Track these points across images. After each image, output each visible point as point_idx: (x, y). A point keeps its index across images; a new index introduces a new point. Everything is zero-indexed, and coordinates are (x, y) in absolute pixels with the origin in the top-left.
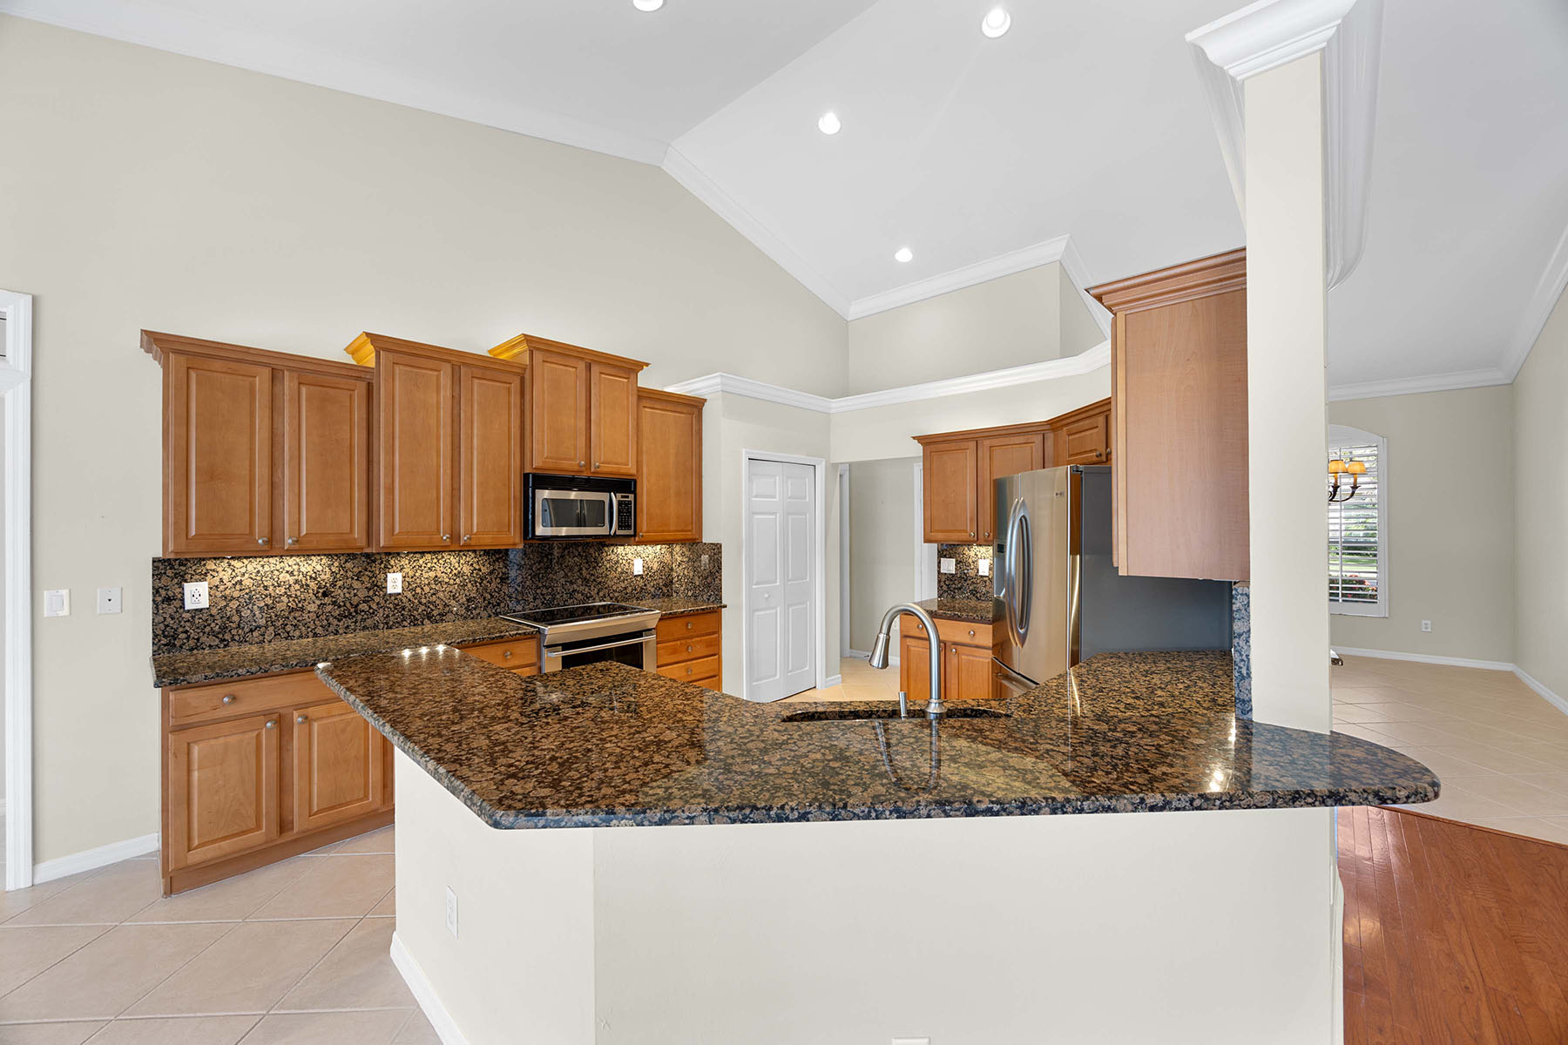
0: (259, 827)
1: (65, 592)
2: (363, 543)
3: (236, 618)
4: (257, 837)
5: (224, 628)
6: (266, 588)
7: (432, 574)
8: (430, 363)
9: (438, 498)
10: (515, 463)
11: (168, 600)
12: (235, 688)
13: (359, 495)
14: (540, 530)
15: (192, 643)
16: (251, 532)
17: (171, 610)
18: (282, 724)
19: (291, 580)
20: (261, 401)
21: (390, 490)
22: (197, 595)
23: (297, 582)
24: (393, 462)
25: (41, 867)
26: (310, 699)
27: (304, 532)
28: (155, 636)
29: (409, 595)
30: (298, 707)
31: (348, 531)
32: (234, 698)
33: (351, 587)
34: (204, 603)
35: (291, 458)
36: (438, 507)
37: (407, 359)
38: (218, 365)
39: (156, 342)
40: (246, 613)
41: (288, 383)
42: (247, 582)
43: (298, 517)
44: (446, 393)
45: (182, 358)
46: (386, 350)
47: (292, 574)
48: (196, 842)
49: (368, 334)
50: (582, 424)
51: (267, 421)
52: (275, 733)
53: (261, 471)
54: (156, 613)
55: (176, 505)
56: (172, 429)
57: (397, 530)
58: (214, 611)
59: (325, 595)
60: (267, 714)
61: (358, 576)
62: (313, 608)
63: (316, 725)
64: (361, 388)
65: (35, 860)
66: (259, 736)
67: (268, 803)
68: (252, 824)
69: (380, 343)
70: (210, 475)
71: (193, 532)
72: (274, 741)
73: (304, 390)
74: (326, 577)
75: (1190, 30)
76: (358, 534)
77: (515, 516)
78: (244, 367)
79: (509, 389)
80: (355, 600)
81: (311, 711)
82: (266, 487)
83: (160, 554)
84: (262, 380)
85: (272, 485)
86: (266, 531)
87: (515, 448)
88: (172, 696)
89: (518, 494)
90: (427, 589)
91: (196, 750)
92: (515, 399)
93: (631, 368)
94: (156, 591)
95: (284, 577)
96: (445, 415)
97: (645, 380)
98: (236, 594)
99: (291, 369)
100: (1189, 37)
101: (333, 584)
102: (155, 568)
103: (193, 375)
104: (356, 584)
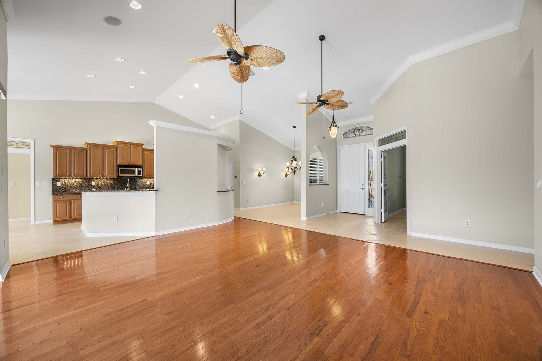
0: (67, 216)
1: (39, 183)
2: (86, 176)
3: (65, 188)
4: (67, 218)
5: (63, 189)
6: (70, 183)
7: (101, 182)
8: (98, 146)
9: (99, 169)
10: (115, 163)
11: (54, 184)
12: (63, 196)
13: (85, 168)
14: (120, 175)
15: (58, 191)
16: (67, 174)
17: (55, 186)
18: (70, 202)
19: (74, 182)
20: (68, 154)
21: (90, 168)
22: (59, 184)
23: (75, 183)
24: (91, 163)
25: (36, 222)
26: (75, 199)
27: (75, 174)
28: (52, 190)
29: (96, 186)
30: (73, 200)
31: (83, 174)
32: (63, 198)
33: (85, 184)
34: (60, 185)
35: (73, 163)
36: (99, 170)
37: (93, 146)
38: (61, 149)
39: (52, 146)
40: (67, 187)
41: (72, 151)
42: (67, 182)
43: (74, 171)
44: (101, 151)
45: (56, 148)
46: (89, 145)
47: (74, 181)
48: (57, 217)
49: (86, 143)
50: (129, 156)
51: (69, 157)
52: (69, 203)
53: (68, 165)
54: (52, 186)
55: (55, 170)
56: (54, 159)
57: (91, 174)
58: (61, 187)
59: (80, 185)
60: (68, 200)
61: (86, 182)
62: (78, 187)
63: (76, 203)
64: (85, 152)
65: (35, 221)
66: (67, 203)
67: (68, 213)
68: (66, 216)
69: (88, 144)
70: (60, 165)
71: (57, 174)
72: (69, 204)
73: (75, 152)
74: (80, 182)
75: (148, 121)
76: (85, 175)
77: (115, 172)
78: (65, 149)
79: (114, 150)
80: (86, 186)
81: (75, 201)
82: (69, 167)
83: (53, 177)
84: (68, 151)
85: (70, 167)
86: (69, 174)
87: (115, 160)
88: (54, 196)
89: (115, 168)
90: (100, 185)
91: (57, 204)
92: (115, 152)
93: (141, 145)
94: (52, 183)
95: (73, 182)
96: (100, 155)
97: (144, 147)
98: (65, 184)
99: (73, 149)
100: (148, 122)
101: (82, 183)
102: (52, 179)
103: (57, 150)
104: (86, 184)
